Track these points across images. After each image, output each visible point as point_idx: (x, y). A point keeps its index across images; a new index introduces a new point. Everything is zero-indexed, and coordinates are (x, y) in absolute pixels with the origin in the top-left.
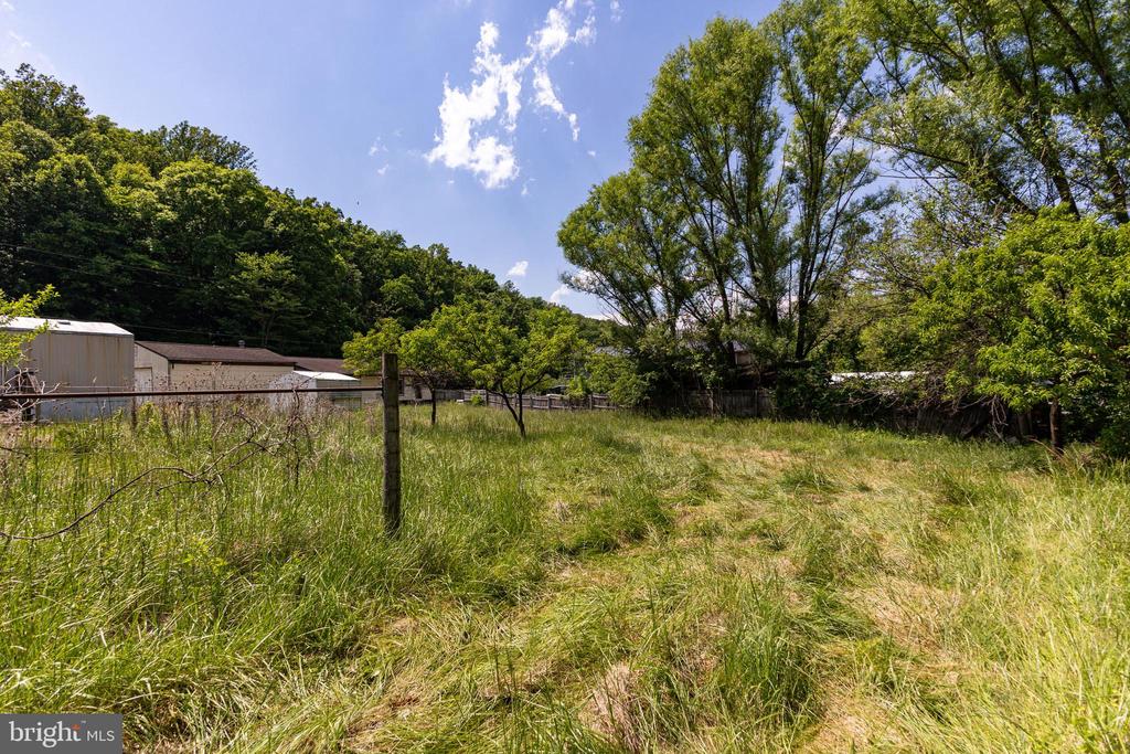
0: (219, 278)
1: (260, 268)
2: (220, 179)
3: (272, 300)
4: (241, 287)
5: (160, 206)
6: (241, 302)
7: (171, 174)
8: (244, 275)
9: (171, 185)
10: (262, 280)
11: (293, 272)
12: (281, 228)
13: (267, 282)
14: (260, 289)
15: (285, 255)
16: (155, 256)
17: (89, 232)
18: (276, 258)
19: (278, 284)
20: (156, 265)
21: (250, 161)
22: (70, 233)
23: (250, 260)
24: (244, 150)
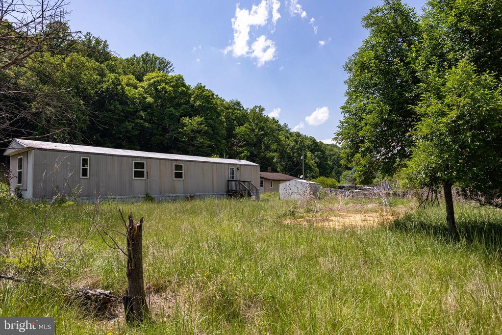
0: (173, 130)
1: (191, 125)
2: (169, 80)
3: (197, 141)
4: (184, 134)
5: (146, 96)
6: (183, 142)
7: (149, 80)
8: (185, 128)
9: (150, 85)
10: (192, 131)
11: (206, 126)
12: (198, 103)
13: (194, 131)
14: (192, 135)
15: (201, 117)
16: (145, 120)
17: (123, 111)
18: (198, 119)
19: (199, 132)
20: (147, 125)
21: (171, 68)
22: (117, 112)
23: (186, 120)
24: (168, 63)
